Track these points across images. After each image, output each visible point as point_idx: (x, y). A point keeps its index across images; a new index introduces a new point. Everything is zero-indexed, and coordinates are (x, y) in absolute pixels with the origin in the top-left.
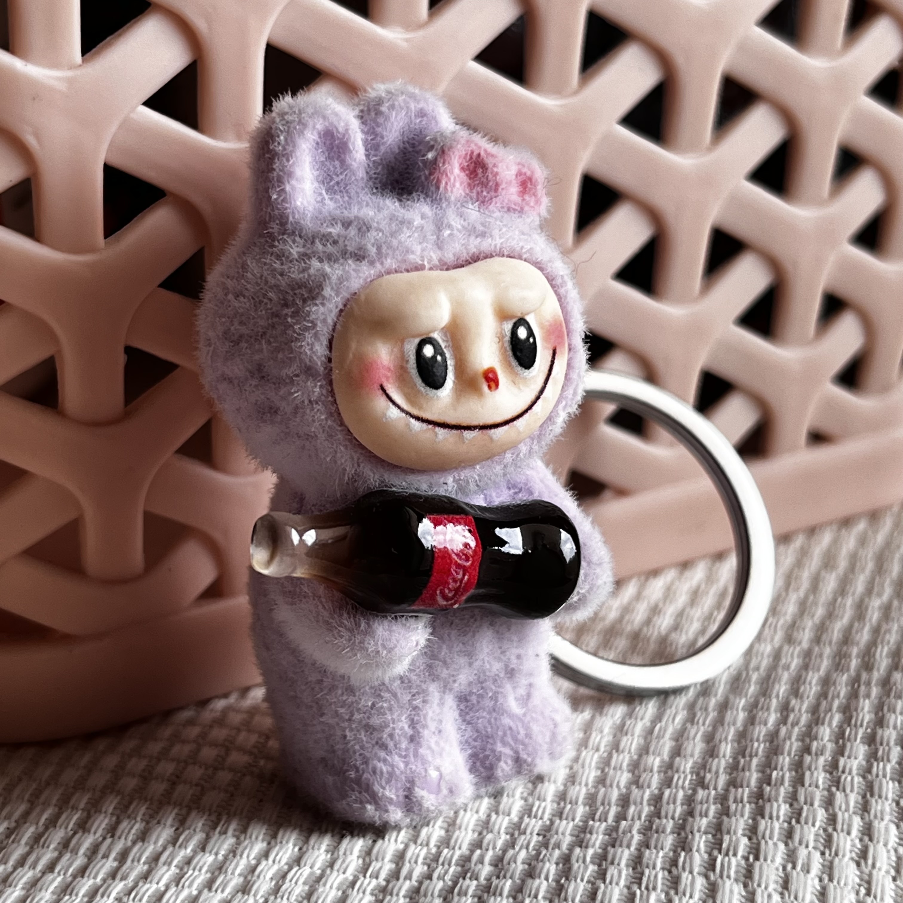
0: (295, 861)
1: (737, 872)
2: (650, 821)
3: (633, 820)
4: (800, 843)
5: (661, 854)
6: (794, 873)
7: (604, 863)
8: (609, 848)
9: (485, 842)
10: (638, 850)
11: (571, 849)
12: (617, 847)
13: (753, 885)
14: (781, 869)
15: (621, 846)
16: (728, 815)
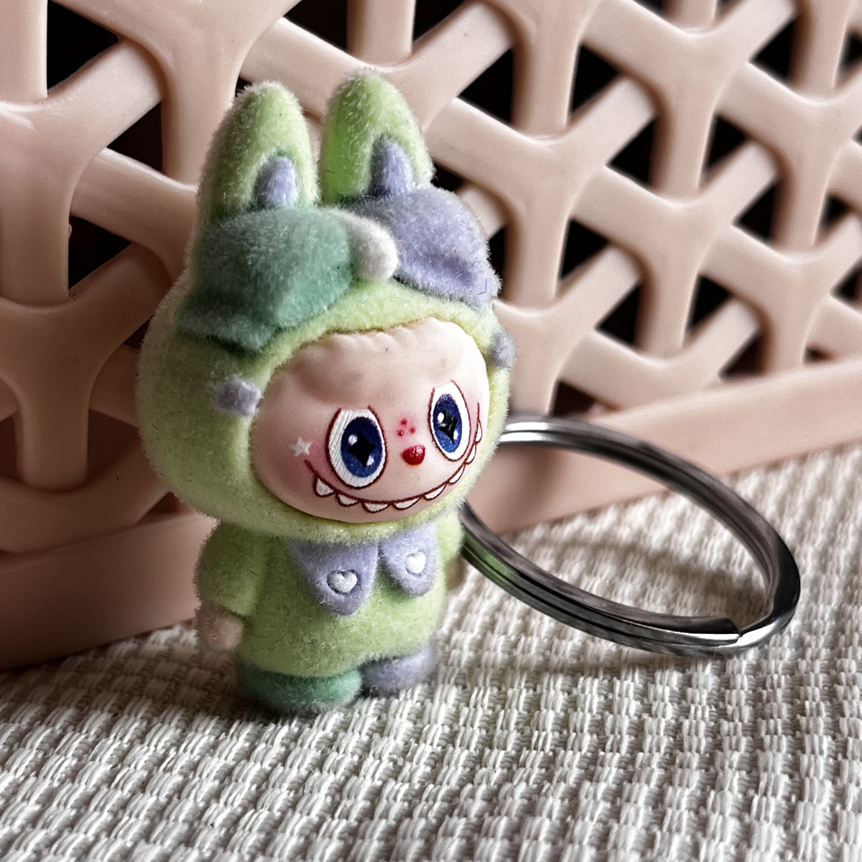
0: (250, 802)
1: (777, 813)
2: (671, 754)
3: (650, 751)
4: (850, 780)
5: (687, 792)
6: (844, 813)
7: (618, 800)
8: (625, 783)
9: (478, 777)
10: (660, 787)
11: (579, 784)
12: (634, 783)
13: (795, 828)
14: (828, 809)
15: (639, 781)
16: (763, 749)
